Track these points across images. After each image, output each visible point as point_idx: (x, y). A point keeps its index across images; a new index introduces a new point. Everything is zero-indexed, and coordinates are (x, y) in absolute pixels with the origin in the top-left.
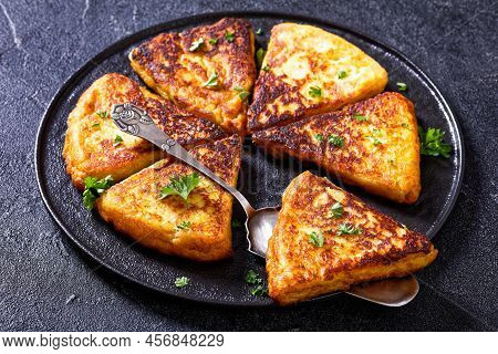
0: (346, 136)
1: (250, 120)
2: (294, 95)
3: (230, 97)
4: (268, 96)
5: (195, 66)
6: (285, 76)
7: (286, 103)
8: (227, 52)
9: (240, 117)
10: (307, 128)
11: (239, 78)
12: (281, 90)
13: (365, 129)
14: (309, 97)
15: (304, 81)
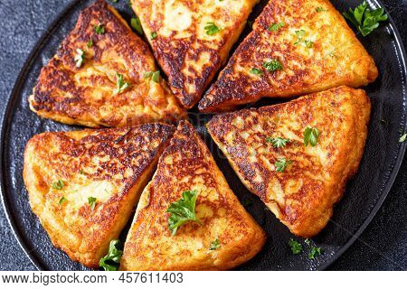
0: (277, 53)
1: (181, 98)
2: (197, 46)
3: (147, 89)
4: (178, 63)
5: (93, 79)
6: (175, 33)
7: (196, 58)
8: (109, 46)
9: (170, 101)
10: (239, 68)
11: (140, 63)
12: (183, 48)
13: (288, 36)
14: (211, 38)
15: (194, 25)
